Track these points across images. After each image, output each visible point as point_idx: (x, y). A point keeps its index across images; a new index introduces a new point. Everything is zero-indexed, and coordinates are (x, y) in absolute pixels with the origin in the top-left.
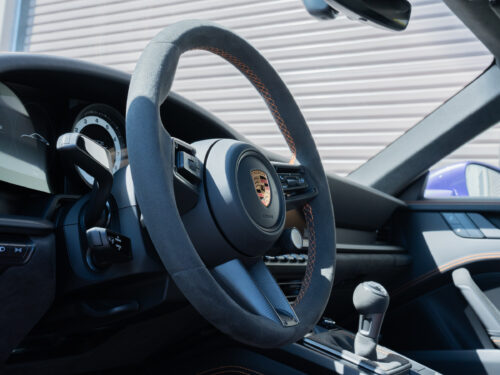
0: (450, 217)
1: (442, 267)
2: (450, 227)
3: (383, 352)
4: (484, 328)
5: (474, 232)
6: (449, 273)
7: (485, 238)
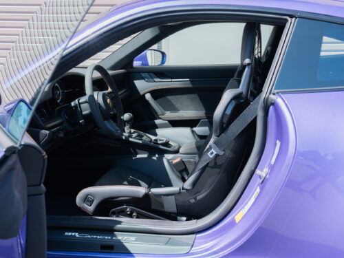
0: (143, 75)
1: (142, 93)
2: (143, 78)
3: (132, 131)
4: (156, 113)
5: (151, 80)
6: (144, 95)
7: (155, 82)
